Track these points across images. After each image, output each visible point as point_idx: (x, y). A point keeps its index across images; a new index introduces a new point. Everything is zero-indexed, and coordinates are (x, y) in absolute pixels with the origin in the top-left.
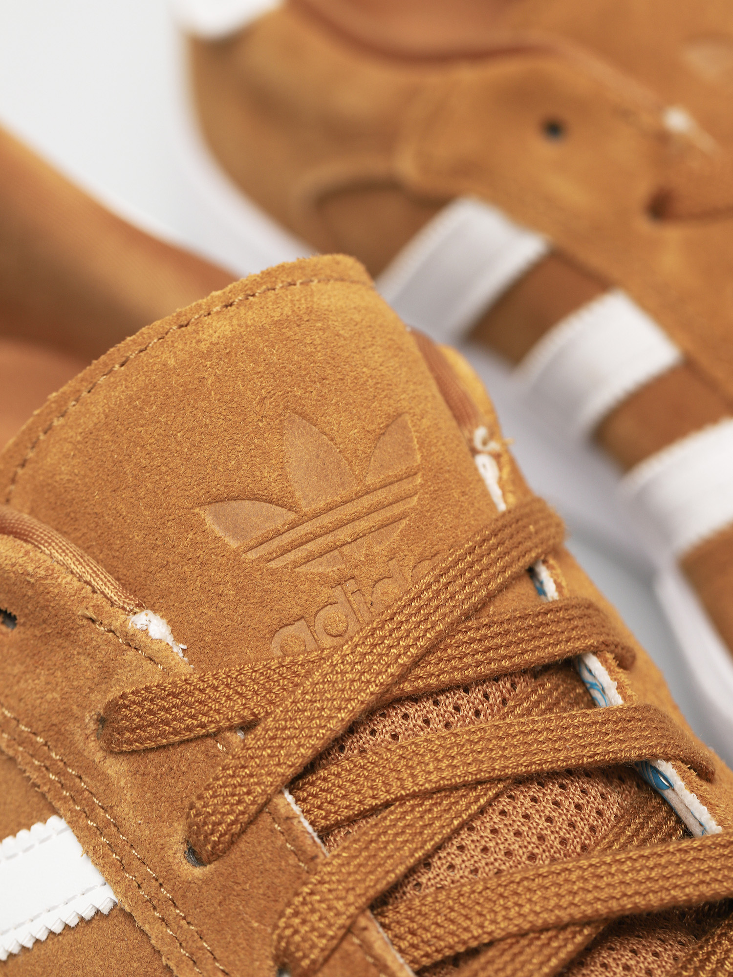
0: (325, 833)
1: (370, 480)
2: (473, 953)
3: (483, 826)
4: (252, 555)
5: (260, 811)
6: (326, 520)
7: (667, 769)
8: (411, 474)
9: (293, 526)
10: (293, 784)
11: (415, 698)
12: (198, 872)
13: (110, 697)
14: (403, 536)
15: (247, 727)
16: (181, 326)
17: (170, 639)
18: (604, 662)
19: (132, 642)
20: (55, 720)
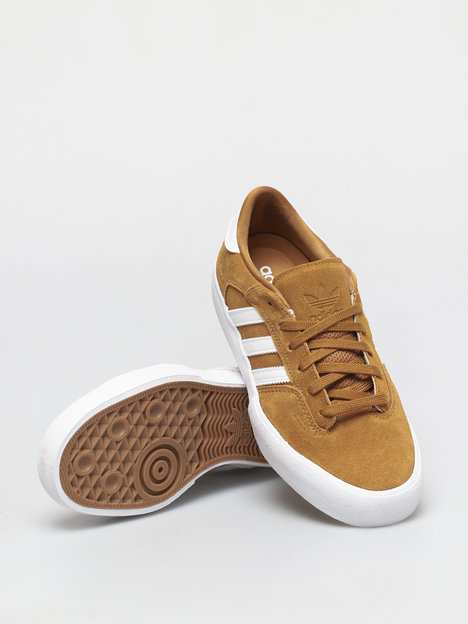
0: (311, 350)
1: (330, 297)
2: (328, 373)
3: (335, 354)
4: (310, 305)
5: (302, 344)
6: (322, 302)
7: (365, 353)
8: (337, 297)
9: (317, 302)
10: (308, 341)
11: (329, 332)
12: (290, 351)
13: (283, 321)
14: (333, 307)
15: (302, 331)
16: (308, 266)
17: (293, 314)
18: (360, 334)
19: (287, 313)
20: (274, 321)
